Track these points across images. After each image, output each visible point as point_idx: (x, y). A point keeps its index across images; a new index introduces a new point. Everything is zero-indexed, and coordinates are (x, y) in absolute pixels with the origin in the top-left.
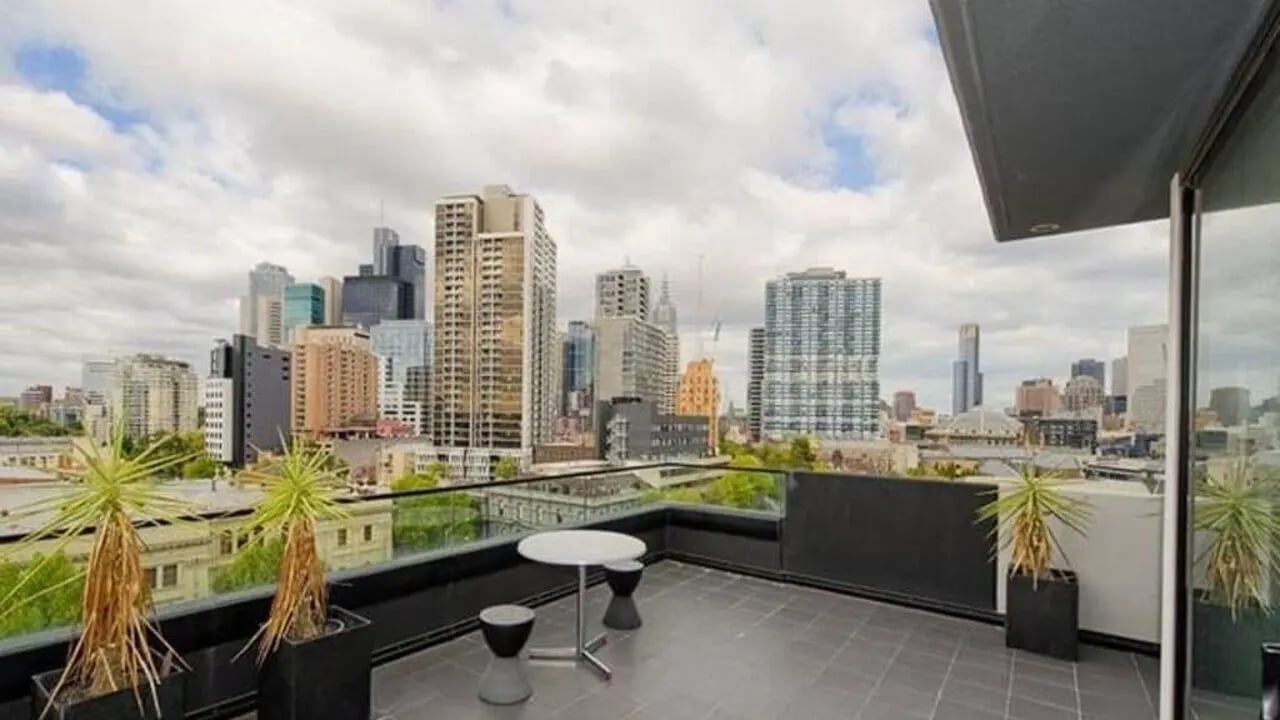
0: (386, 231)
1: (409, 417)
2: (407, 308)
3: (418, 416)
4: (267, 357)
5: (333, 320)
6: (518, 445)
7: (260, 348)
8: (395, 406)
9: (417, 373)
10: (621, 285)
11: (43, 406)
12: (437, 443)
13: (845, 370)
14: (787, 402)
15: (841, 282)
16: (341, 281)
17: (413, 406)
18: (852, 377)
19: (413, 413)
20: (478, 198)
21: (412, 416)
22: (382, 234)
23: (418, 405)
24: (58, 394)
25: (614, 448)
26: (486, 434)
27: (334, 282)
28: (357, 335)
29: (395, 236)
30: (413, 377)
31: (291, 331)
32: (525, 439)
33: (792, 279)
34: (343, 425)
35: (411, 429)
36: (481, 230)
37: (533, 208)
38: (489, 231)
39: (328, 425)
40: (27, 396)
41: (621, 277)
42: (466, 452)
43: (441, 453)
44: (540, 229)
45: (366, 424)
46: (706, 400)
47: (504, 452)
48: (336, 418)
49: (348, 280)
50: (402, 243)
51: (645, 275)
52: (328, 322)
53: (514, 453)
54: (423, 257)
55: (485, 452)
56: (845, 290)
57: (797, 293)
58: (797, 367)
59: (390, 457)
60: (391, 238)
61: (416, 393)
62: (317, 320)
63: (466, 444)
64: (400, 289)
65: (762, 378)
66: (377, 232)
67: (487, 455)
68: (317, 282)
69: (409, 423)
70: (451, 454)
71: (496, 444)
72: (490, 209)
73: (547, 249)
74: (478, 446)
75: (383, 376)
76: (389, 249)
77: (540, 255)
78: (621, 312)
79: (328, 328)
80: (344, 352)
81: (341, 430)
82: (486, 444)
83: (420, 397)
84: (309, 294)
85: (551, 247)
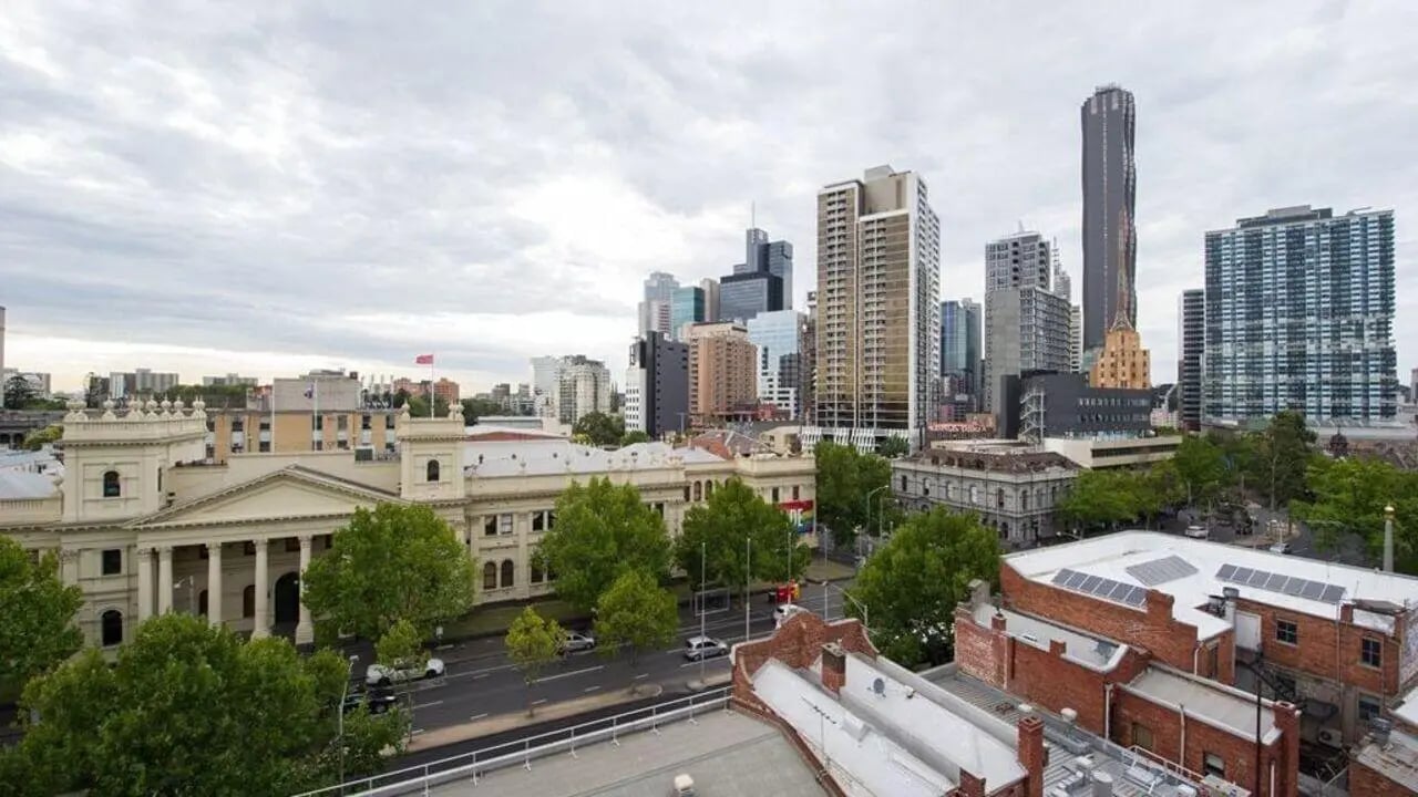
0: (756, 231)
1: (784, 402)
2: (776, 301)
3: (792, 402)
4: (670, 349)
5: (711, 317)
6: (905, 426)
7: (666, 342)
8: (771, 392)
9: (790, 361)
10: (1016, 253)
11: (506, 398)
12: (821, 424)
13: (1336, 337)
14: (1241, 380)
15: (1327, 222)
16: (719, 281)
17: (788, 392)
18: (1349, 344)
19: (787, 399)
20: (858, 182)
21: (787, 402)
22: (753, 234)
23: (792, 390)
24: (514, 390)
25: (1029, 425)
26: (870, 415)
27: (712, 283)
28: (734, 329)
29: (765, 235)
30: (787, 364)
31: (679, 329)
32: (912, 421)
33: (1242, 226)
34: (728, 409)
35: (787, 414)
36: (862, 213)
37: (916, 183)
38: (871, 212)
39: (717, 409)
40: (495, 391)
41: (1015, 244)
42: (851, 432)
43: (826, 433)
44: (924, 204)
45: (748, 408)
46: (1134, 375)
47: (890, 433)
48: (723, 404)
49: (724, 280)
50: (771, 241)
51: (1045, 239)
52: (707, 320)
53: (902, 434)
54: (791, 252)
55: (870, 433)
56: (1332, 233)
57: (1254, 243)
58: (1254, 335)
59: (772, 438)
60: (761, 237)
61: (790, 380)
62: (699, 318)
63: (850, 425)
64: (769, 283)
65: (1202, 352)
66: (749, 232)
67: (872, 435)
68: (698, 286)
69: (783, 408)
70: (836, 434)
71: (881, 425)
72: (873, 191)
73: (931, 225)
74: (862, 426)
75: (760, 365)
76: (760, 246)
77: (924, 230)
78: (1016, 282)
79: (708, 324)
80: (729, 344)
81: (728, 413)
82: (870, 424)
83: (793, 383)
84: (692, 296)
85: (934, 221)
